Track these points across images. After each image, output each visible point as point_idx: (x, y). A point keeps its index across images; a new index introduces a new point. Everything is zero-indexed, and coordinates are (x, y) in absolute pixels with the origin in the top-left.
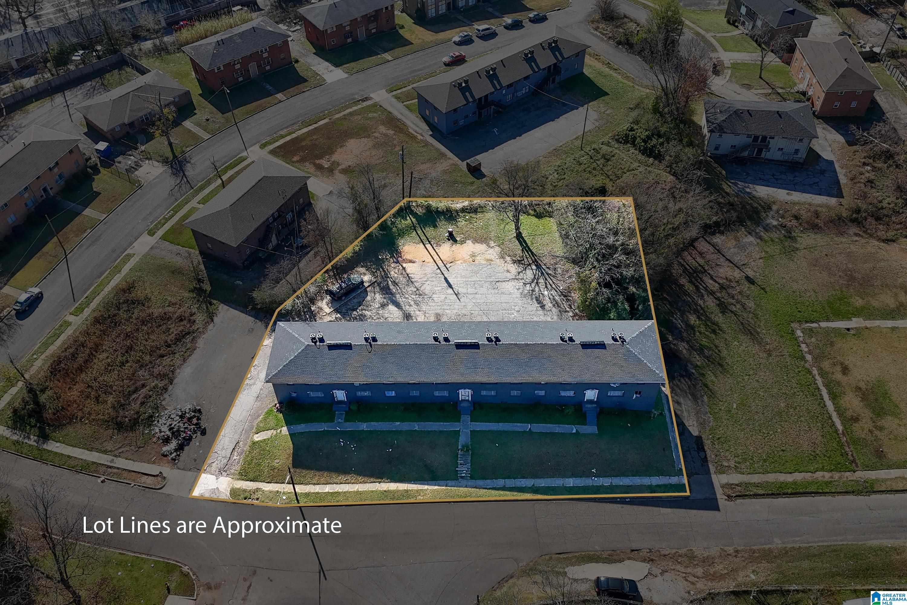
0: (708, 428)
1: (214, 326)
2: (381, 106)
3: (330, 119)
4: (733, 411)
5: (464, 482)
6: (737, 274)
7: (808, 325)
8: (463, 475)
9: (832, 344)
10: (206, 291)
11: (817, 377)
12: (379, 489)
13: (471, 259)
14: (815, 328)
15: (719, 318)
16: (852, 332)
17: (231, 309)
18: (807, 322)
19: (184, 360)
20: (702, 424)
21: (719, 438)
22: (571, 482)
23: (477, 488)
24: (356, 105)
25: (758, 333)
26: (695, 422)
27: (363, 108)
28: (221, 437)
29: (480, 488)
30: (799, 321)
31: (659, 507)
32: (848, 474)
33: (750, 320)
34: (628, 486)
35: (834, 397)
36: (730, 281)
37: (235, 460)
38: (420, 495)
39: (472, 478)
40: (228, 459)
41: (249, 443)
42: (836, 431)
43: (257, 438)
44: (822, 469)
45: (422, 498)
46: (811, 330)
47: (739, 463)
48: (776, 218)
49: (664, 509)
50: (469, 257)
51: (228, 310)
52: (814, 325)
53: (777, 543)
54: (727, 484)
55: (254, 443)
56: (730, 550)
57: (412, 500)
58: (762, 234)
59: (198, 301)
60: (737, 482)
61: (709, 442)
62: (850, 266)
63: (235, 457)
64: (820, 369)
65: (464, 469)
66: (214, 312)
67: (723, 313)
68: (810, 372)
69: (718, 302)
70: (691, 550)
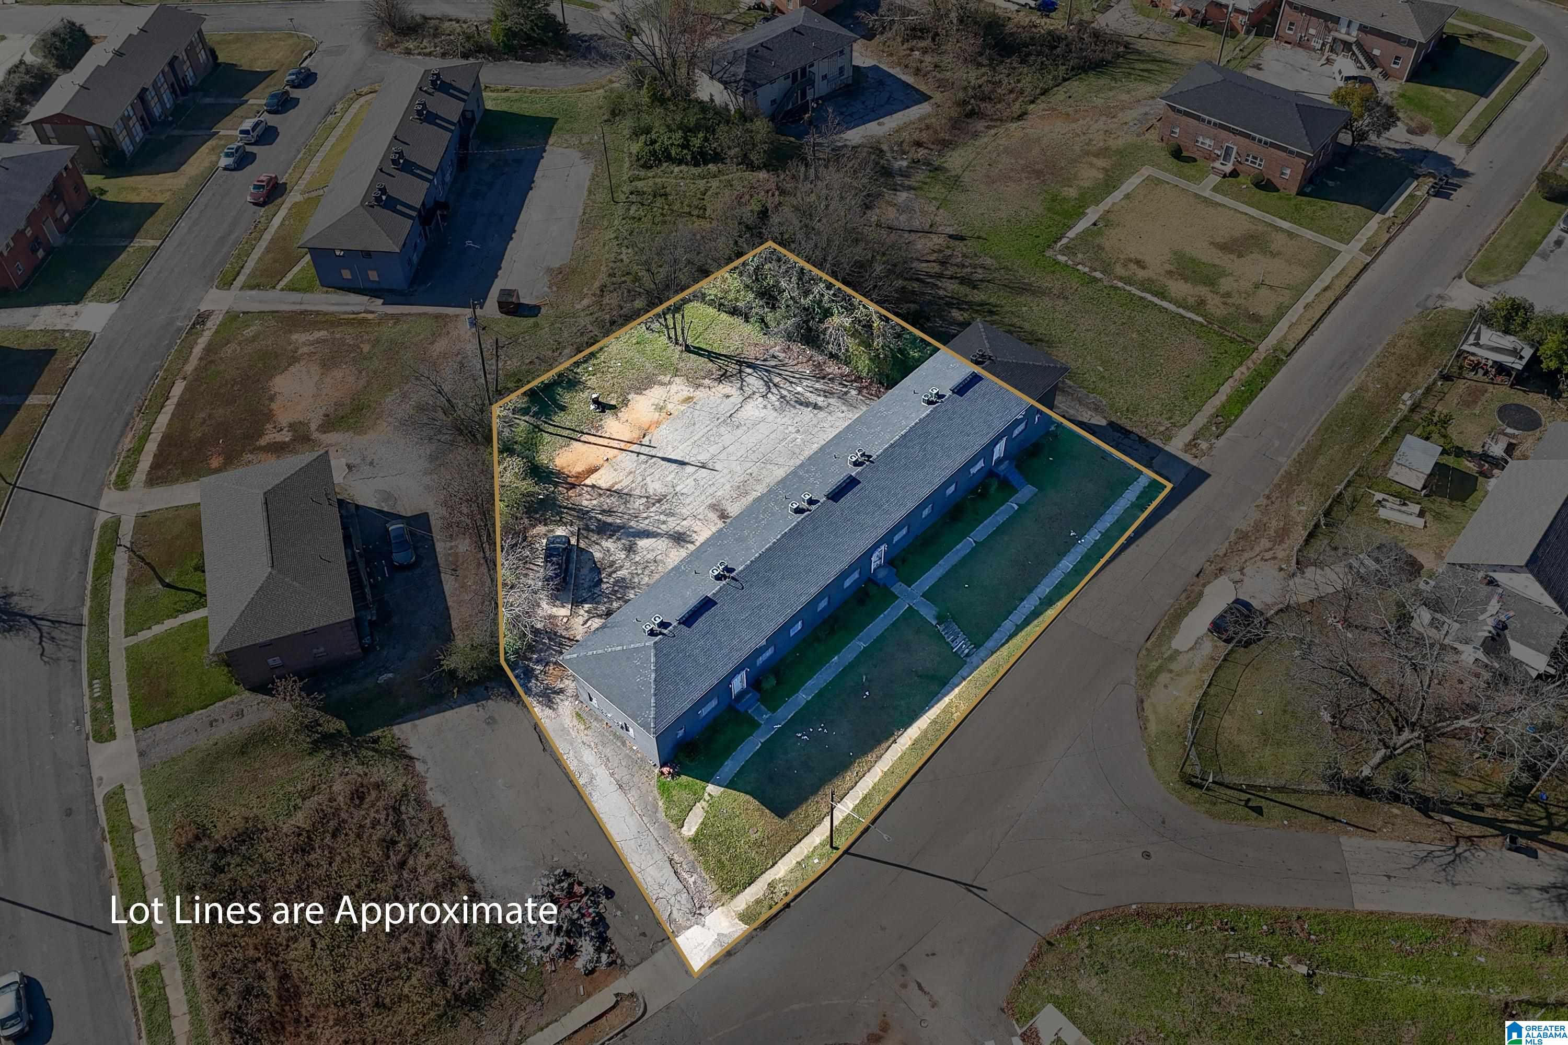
0: (1107, 409)
1: (424, 762)
2: (244, 313)
3: (184, 378)
4: (1106, 374)
5: (975, 659)
6: (937, 241)
7: (1059, 244)
8: (967, 651)
9: (1101, 248)
10: (339, 731)
11: (1128, 288)
12: (904, 748)
13: (663, 415)
14: (1069, 242)
15: (979, 296)
16: (1101, 224)
17: (417, 722)
18: (1055, 242)
19: (447, 838)
20: (1097, 409)
21: (1128, 409)
22: (1067, 564)
23: (995, 652)
24: (199, 334)
25: (1031, 285)
26: (1089, 413)
27: (217, 332)
28: (639, 875)
29: (998, 649)
30: (1049, 246)
31: (1163, 517)
32: (1255, 355)
33: (1007, 277)
34: (1117, 521)
35: (1162, 295)
36: (940, 251)
37: (695, 883)
38: (952, 714)
39: (978, 646)
40: (685, 890)
41: (688, 847)
42: (1202, 325)
43: (690, 830)
44: (1235, 368)
45: (958, 713)
46: (1067, 247)
47: (1170, 418)
48: (899, 157)
49: (1170, 514)
50: (657, 414)
51: (415, 726)
52: (1064, 241)
53: (1285, 463)
54: (1186, 445)
55: (694, 840)
56: (1262, 501)
57: (953, 726)
58: (907, 183)
59: (345, 754)
60: (1191, 437)
61: (1123, 420)
62: (1023, 162)
63: (691, 880)
64: (1121, 279)
65: (961, 645)
66: (395, 745)
67: (975, 287)
68: (1116, 288)
69: (957, 281)
70: (1237, 530)
